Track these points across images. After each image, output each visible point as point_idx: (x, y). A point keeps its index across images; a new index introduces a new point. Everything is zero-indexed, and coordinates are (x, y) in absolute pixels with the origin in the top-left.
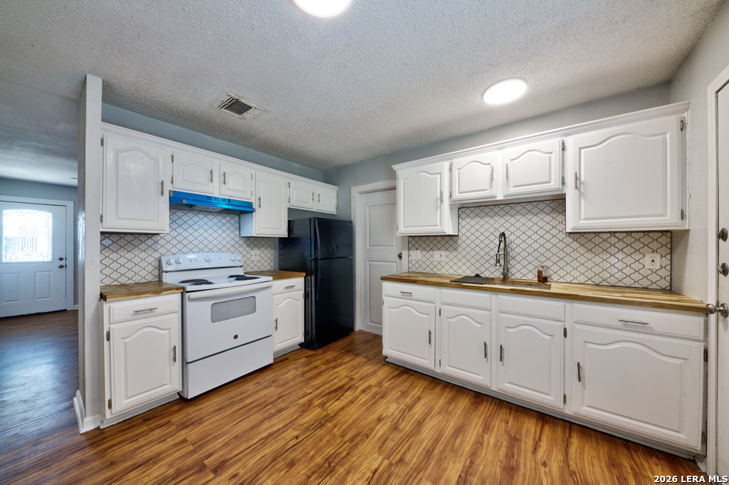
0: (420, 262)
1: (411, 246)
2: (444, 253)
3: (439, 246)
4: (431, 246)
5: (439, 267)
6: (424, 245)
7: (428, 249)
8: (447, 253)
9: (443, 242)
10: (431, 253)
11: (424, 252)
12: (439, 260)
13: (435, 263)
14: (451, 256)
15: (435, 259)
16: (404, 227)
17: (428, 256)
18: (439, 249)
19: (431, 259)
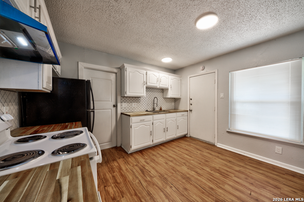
0: (126, 108)
1: (122, 101)
2: (136, 104)
3: (134, 101)
4: (131, 101)
5: (134, 109)
6: (128, 101)
7: (129, 102)
8: (137, 104)
9: (135, 99)
10: (131, 104)
11: (128, 104)
12: (134, 106)
13: (132, 108)
14: (138, 105)
15: (133, 106)
16: (129, 92)
17: (130, 105)
18: (134, 102)
19: (131, 106)
